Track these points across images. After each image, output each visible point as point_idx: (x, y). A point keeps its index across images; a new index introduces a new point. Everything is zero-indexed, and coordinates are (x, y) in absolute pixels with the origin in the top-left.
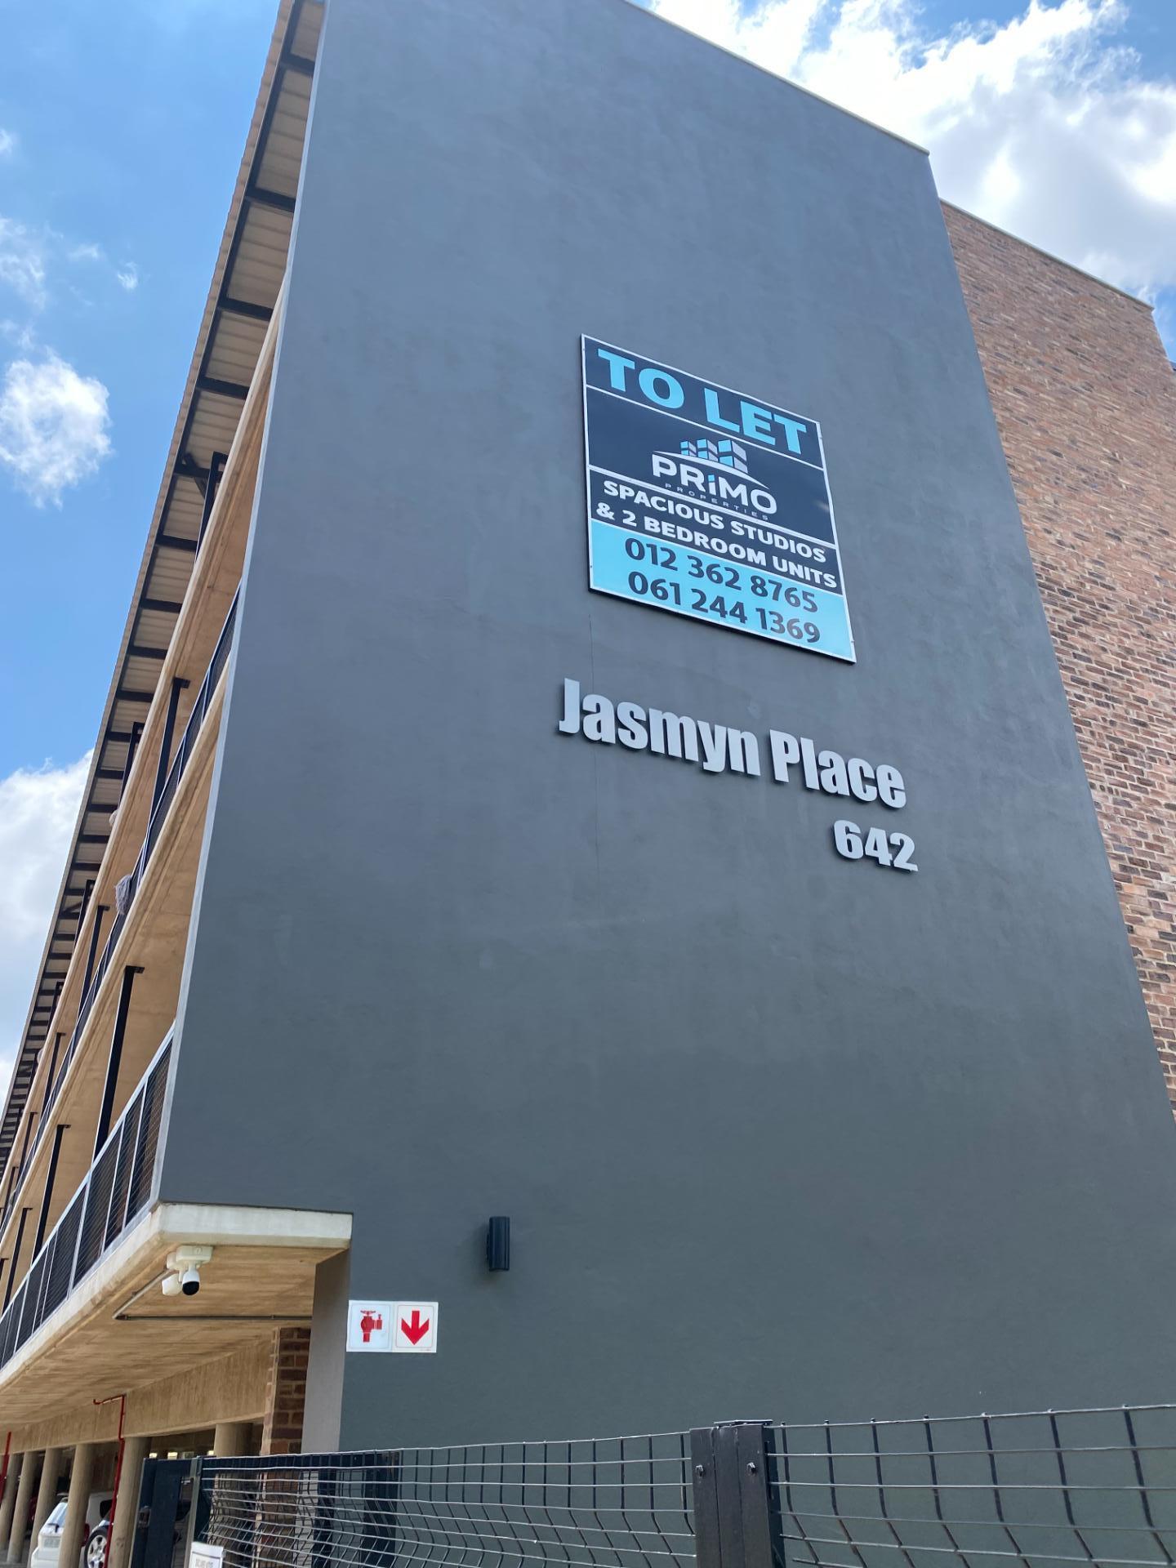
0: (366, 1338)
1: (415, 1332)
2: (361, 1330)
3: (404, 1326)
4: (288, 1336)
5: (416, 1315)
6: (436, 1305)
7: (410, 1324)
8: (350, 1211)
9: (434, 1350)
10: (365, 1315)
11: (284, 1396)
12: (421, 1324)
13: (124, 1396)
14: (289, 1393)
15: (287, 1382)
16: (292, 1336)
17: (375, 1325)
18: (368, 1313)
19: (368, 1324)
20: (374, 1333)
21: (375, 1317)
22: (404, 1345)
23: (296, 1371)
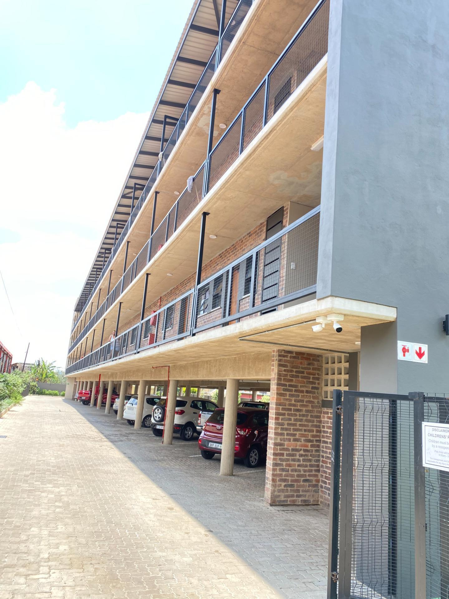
0: (404, 355)
1: (420, 355)
2: (402, 352)
3: (417, 352)
4: (280, 352)
5: (420, 349)
6: (427, 346)
7: (418, 351)
8: (396, 307)
9: (427, 362)
10: (403, 347)
11: (280, 372)
12: (422, 352)
13: (169, 366)
14: (282, 371)
15: (281, 368)
16: (282, 352)
17: (407, 350)
18: (404, 346)
19: (405, 350)
20: (406, 353)
21: (407, 348)
22: (416, 359)
23: (283, 364)
